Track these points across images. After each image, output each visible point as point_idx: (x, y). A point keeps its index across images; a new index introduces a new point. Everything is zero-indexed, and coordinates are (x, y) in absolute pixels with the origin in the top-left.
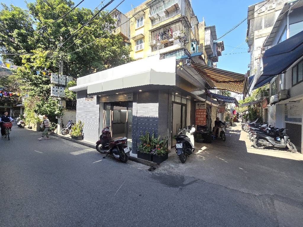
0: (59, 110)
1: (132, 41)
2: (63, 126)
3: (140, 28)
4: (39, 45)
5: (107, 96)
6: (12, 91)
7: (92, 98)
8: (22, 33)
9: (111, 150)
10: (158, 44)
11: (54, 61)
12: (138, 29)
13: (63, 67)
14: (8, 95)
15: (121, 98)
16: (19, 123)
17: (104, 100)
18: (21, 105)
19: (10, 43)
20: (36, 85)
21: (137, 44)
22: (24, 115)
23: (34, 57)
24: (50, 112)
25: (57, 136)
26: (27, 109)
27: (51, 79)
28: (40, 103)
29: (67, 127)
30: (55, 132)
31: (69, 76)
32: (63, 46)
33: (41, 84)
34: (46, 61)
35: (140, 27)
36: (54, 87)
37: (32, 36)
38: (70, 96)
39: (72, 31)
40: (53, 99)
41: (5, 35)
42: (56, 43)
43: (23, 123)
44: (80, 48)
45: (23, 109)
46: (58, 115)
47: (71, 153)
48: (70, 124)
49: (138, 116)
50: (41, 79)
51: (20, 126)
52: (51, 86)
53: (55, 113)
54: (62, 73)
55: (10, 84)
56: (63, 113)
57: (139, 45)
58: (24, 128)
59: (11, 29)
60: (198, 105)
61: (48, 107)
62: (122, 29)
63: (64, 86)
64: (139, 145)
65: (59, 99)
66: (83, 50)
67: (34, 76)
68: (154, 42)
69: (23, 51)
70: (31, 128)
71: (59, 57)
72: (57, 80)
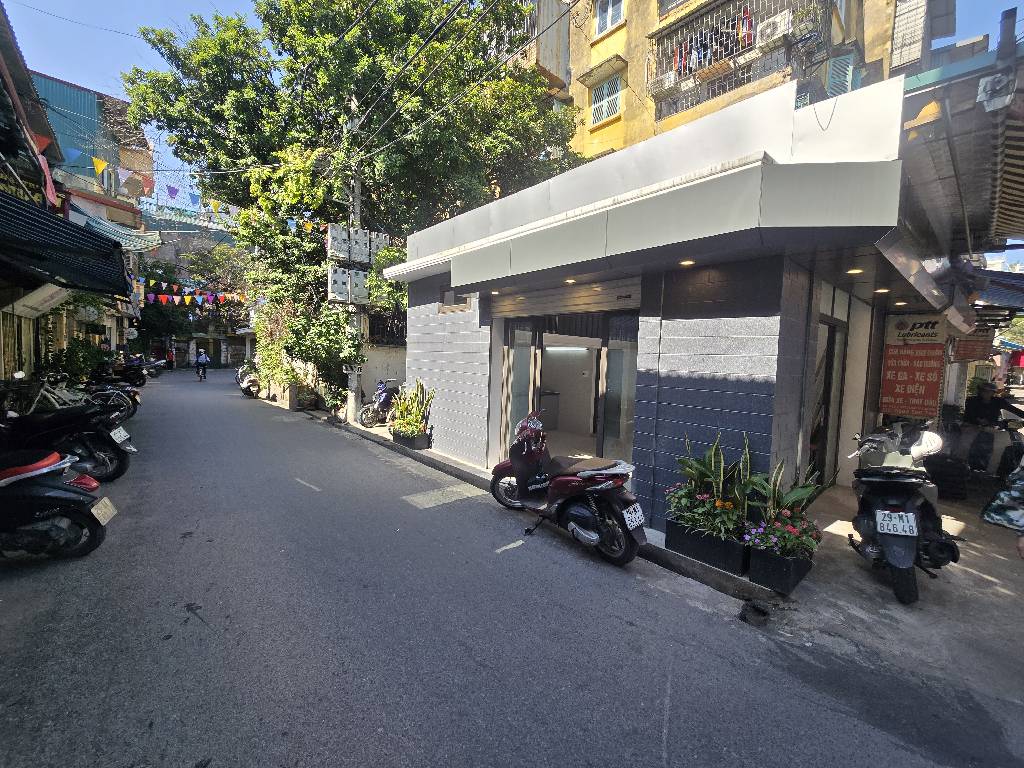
0: (354, 346)
1: (576, 90)
2: (362, 398)
3: (608, 36)
4: (294, 133)
5: (517, 293)
6: (225, 290)
7: (464, 301)
8: (246, 102)
9: (562, 509)
10: (688, 84)
11: (338, 184)
12: (602, 39)
13: (359, 202)
14: (216, 300)
15: (586, 300)
16: (244, 385)
17: (508, 308)
18: (247, 330)
19: (218, 141)
20: (286, 267)
21: (600, 98)
22: (256, 361)
23: (280, 173)
24: (328, 351)
25: (347, 430)
26: (263, 342)
27: (329, 246)
28: (299, 323)
29: (375, 402)
30: (341, 415)
31: (379, 231)
32: (362, 127)
33: (299, 261)
34: (313, 184)
35: (610, 27)
36: (335, 271)
37: (272, 106)
38: (382, 299)
39: (391, 68)
40: (333, 312)
41: (203, 116)
42: (340, 120)
43: (254, 383)
44: (414, 127)
45: (254, 341)
46: (348, 361)
47: (404, 497)
48: (384, 392)
49: (663, 371)
50: (297, 246)
51: (247, 392)
52: (327, 268)
53: (342, 355)
54: (357, 223)
55: (219, 272)
56: (364, 356)
57: (604, 103)
58: (257, 397)
59: (219, 91)
60: (901, 326)
61: (320, 335)
62: (542, 47)
63: (365, 267)
64: (676, 498)
65: (351, 308)
66: (425, 136)
67: (281, 237)
68: (670, 79)
69: (249, 160)
70: (274, 399)
71: (349, 168)
72: (345, 247)
